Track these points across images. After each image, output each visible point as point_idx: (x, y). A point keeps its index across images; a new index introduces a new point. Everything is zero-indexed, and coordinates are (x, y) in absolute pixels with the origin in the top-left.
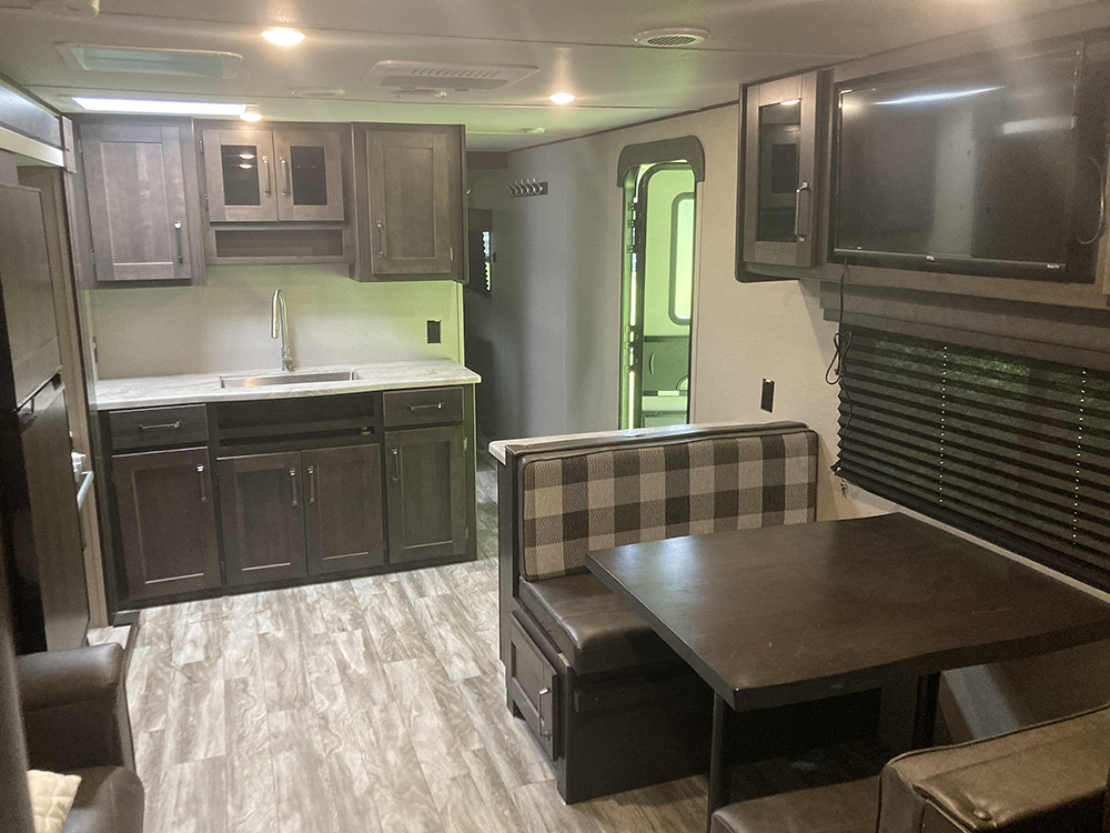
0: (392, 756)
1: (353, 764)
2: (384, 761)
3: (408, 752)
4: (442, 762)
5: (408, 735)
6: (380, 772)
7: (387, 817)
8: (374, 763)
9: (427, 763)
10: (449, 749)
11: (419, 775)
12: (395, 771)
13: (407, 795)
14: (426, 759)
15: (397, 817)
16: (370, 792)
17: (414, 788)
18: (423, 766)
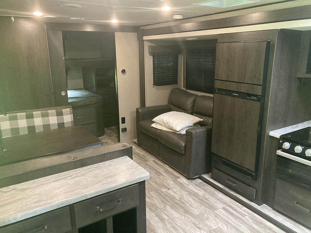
0: (166, 217)
1: (175, 213)
2: (167, 216)
3: (162, 220)
4: (150, 217)
5: (166, 225)
6: (166, 212)
7: (156, 201)
8: (170, 214)
9: (154, 216)
10: (150, 222)
11: (154, 213)
12: (162, 213)
13: (155, 207)
14: (154, 217)
15: (153, 202)
16: (165, 207)
17: (154, 209)
18: (155, 215)
